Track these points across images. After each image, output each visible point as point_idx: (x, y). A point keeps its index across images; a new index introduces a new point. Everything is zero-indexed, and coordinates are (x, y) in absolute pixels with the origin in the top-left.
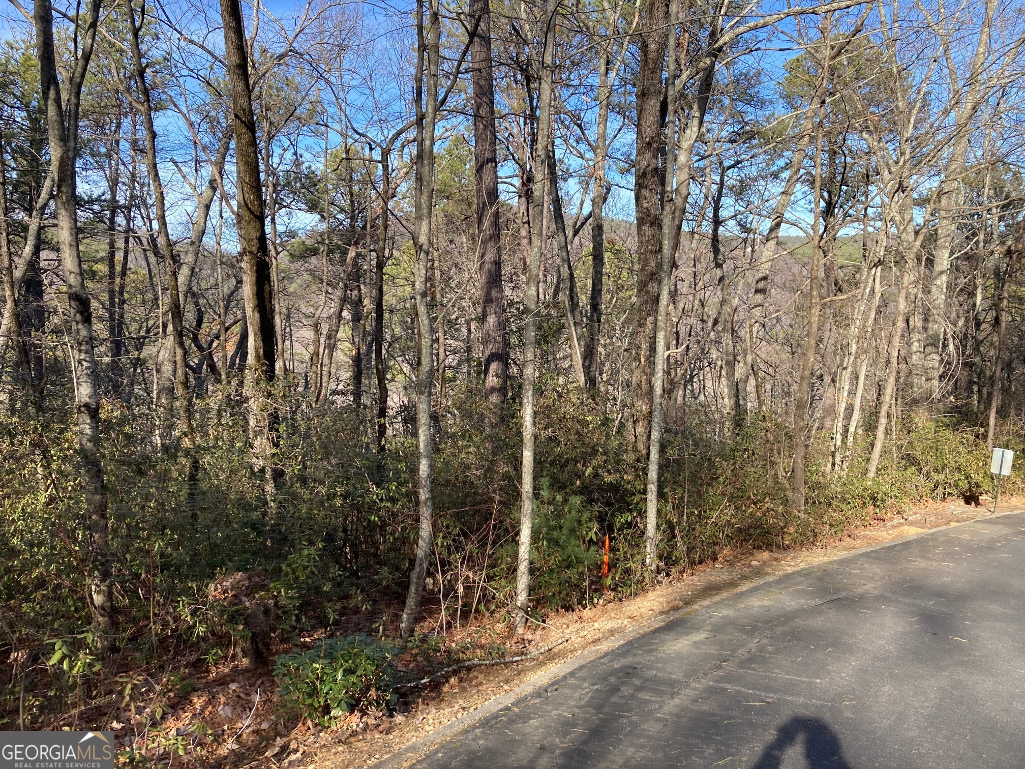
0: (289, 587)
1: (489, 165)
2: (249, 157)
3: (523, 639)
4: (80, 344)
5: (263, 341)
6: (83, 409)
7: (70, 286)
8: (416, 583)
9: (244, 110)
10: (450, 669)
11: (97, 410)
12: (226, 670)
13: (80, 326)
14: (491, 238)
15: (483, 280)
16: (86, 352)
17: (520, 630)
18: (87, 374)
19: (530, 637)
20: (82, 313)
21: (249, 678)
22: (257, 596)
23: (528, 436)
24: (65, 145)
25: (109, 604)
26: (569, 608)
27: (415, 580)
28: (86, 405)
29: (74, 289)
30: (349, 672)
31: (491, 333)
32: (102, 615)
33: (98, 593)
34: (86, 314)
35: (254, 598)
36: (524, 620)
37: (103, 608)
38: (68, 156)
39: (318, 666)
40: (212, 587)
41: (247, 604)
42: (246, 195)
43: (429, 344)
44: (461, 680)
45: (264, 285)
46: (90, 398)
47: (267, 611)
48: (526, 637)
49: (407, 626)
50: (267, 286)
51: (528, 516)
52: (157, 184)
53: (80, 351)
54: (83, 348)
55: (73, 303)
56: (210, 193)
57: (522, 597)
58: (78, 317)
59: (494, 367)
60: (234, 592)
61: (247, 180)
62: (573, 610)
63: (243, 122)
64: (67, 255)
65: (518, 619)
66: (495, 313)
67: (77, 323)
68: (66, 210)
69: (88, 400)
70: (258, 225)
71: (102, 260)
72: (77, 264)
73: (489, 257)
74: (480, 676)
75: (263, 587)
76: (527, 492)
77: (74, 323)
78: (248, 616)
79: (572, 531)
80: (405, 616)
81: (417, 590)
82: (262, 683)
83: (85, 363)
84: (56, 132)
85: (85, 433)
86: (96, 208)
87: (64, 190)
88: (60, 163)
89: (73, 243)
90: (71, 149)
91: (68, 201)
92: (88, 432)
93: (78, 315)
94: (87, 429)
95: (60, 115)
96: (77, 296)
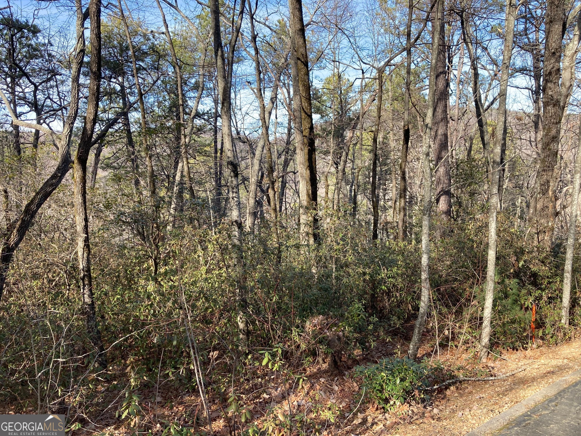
0: (350, 326)
1: (442, 76)
2: (305, 81)
3: (487, 366)
4: (233, 188)
5: (311, 186)
6: (234, 223)
7: (228, 157)
8: (419, 328)
9: (303, 55)
10: (451, 381)
11: (241, 224)
12: (315, 370)
13: (233, 179)
14: (442, 120)
15: (437, 146)
16: (236, 193)
17: (484, 360)
18: (236, 205)
19: (492, 365)
20: (234, 172)
21: (329, 376)
22: (333, 330)
23: (493, 242)
24: (226, 81)
25: (246, 328)
26: (515, 349)
27: (418, 326)
28: (236, 221)
29: (231, 159)
30: (402, 380)
31: (441, 178)
32: (243, 334)
33: (242, 322)
34: (236, 172)
35: (331, 330)
36: (486, 354)
37: (244, 331)
38: (227, 86)
39: (384, 375)
40: (308, 323)
41: (328, 334)
42: (303, 104)
43: (430, 184)
44: (457, 388)
45: (312, 154)
46: (238, 217)
47: (339, 339)
48: (489, 365)
49: (413, 352)
50: (314, 155)
51: (491, 291)
52: (261, 100)
53: (233, 192)
54: (234, 190)
55: (229, 167)
56: (271, 105)
57: (485, 340)
58: (232, 174)
59: (443, 199)
60: (320, 327)
61: (304, 95)
62: (517, 350)
63: (302, 62)
64: (227, 140)
65: (482, 353)
66: (444, 166)
67: (232, 177)
68: (226, 116)
69: (237, 219)
70: (309, 121)
71: (209, 145)
72: (232, 145)
73: (441, 132)
74: (469, 387)
75: (336, 325)
76: (491, 276)
77: (230, 177)
78: (330, 341)
79: (515, 301)
80: (411, 346)
81: (419, 331)
82: (338, 380)
83: (235, 199)
84: (221, 73)
85: (235, 236)
86: (206, 117)
87: (225, 105)
88: (224, 91)
89: (230, 134)
90: (229, 82)
91: (227, 111)
92: (237, 236)
93: (232, 173)
94: (236, 234)
95: (224, 63)
96: (232, 162)
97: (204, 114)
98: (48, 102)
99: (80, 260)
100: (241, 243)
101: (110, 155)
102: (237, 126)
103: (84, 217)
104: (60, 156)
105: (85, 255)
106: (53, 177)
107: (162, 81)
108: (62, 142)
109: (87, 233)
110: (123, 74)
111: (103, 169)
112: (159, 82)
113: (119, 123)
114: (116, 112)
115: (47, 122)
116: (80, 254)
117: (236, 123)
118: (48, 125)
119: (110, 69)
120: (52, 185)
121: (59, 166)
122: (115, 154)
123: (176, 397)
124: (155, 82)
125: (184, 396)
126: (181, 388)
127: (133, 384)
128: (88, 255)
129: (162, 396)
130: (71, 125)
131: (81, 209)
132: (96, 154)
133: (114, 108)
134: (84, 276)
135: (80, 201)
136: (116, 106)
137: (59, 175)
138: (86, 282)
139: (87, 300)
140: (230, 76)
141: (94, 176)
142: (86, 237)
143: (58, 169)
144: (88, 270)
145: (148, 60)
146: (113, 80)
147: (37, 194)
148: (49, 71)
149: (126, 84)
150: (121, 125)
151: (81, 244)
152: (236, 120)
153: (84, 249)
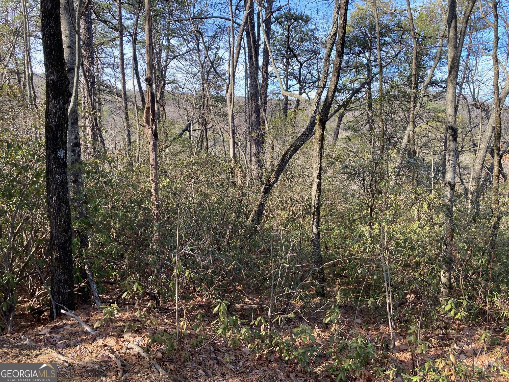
4: (450, 152)
6: (447, 184)
7: (449, 122)
11: (454, 186)
13: (451, 143)
16: (453, 156)
18: (451, 167)
20: (453, 136)
24: (456, 50)
25: (449, 283)
28: (449, 183)
29: (451, 124)
33: (445, 277)
34: (455, 137)
38: (457, 56)
46: (451, 179)
53: (449, 155)
64: (449, 106)
67: (450, 141)
68: (452, 83)
69: (450, 180)
72: (454, 111)
83: (451, 162)
84: (452, 43)
85: (447, 197)
86: (444, 85)
87: (452, 73)
88: (452, 60)
89: (454, 100)
90: (459, 51)
91: (454, 79)
92: (449, 196)
93: (451, 137)
94: (448, 194)
95: (456, 34)
96: (452, 127)
97: (442, 82)
98: (309, 76)
99: (313, 200)
100: (452, 203)
101: (352, 119)
102: (474, 93)
103: (319, 166)
104: (309, 119)
105: (317, 196)
106: (303, 135)
107: (404, 53)
108: (312, 108)
109: (320, 179)
110: (370, 50)
111: (345, 130)
112: (402, 54)
113: (362, 92)
114: (361, 82)
115: (307, 92)
116: (313, 194)
117: (474, 89)
118: (307, 94)
119: (359, 45)
120: (301, 141)
121: (308, 127)
122: (356, 118)
123: (373, 323)
124: (396, 55)
125: (380, 325)
126: (379, 317)
127: (338, 301)
128: (319, 196)
129: (362, 320)
130: (320, 94)
131: (318, 161)
132: (339, 118)
133: (360, 78)
134: (315, 212)
135: (318, 154)
136: (362, 77)
137: (307, 133)
138: (316, 217)
139: (315, 231)
140: (460, 45)
141: (335, 136)
142: (319, 182)
143: (307, 129)
144: (318, 208)
145: (394, 35)
146: (361, 55)
147: (291, 147)
148: (313, 51)
149: (372, 58)
150: (364, 93)
151: (315, 187)
152: (474, 87)
153: (316, 191)
